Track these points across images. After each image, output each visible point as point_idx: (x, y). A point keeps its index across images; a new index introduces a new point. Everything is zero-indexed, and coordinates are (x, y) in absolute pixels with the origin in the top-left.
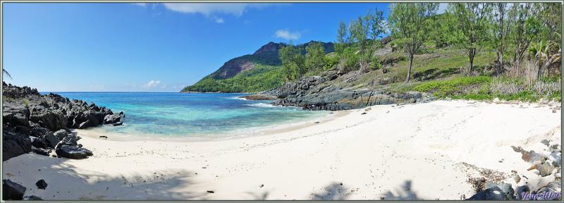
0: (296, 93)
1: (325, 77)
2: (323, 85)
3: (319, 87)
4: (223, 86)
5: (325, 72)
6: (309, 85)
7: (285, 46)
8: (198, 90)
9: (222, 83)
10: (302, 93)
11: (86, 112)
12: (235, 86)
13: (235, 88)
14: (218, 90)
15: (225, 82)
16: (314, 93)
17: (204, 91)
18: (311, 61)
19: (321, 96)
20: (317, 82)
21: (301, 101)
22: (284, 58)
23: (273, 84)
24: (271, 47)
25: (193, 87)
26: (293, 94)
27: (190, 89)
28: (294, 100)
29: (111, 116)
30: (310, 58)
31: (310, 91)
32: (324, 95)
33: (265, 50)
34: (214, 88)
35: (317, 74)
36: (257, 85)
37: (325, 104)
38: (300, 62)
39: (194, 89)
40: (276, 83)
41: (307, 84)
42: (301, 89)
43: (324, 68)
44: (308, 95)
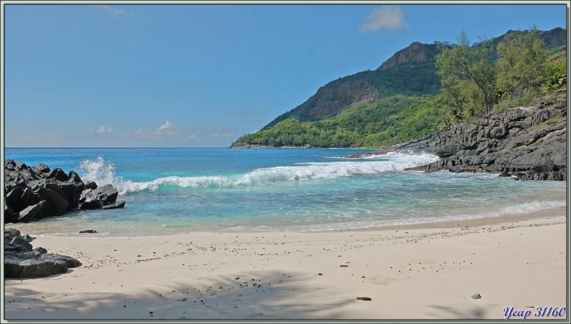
0: (475, 147)
1: (550, 108)
2: (544, 127)
3: (533, 131)
4: (315, 134)
5: (547, 97)
6: (507, 129)
7: (450, 48)
8: (266, 143)
9: (314, 128)
10: (490, 146)
11: (33, 184)
12: (339, 133)
13: (341, 138)
14: (304, 143)
15: (320, 126)
16: (519, 145)
17: (279, 145)
18: (510, 74)
19: (541, 149)
20: (528, 121)
21: (492, 162)
22: (448, 73)
23: (419, 130)
24: (416, 52)
25: (258, 136)
26: (470, 148)
27: (250, 141)
28: (475, 159)
29: (94, 192)
30: (507, 70)
31: (510, 142)
32: (551, 148)
33: (402, 59)
34: (298, 139)
35: (527, 103)
36: (386, 133)
37: (556, 168)
38: (485, 79)
39: (258, 140)
40: (426, 126)
41: (502, 126)
42: (489, 136)
43: (544, 89)
44: (506, 148)
